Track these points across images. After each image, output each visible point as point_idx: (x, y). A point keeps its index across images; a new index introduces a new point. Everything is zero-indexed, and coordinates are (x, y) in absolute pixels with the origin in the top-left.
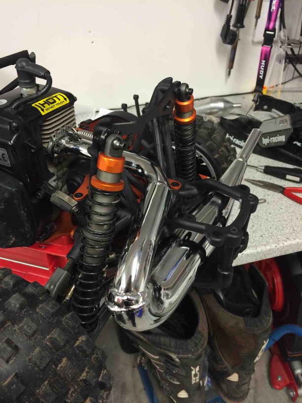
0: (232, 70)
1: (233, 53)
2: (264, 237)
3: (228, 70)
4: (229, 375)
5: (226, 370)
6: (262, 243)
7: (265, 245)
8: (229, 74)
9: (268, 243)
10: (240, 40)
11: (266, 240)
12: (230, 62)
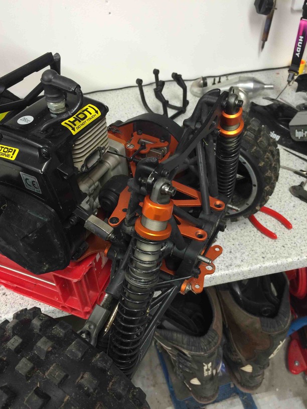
0: (267, 43)
1: (268, 24)
2: (287, 249)
3: (262, 42)
4: (243, 366)
5: (240, 361)
6: (283, 255)
7: (287, 257)
8: (263, 47)
9: (290, 255)
10: (276, 9)
11: (287, 251)
12: (264, 34)
